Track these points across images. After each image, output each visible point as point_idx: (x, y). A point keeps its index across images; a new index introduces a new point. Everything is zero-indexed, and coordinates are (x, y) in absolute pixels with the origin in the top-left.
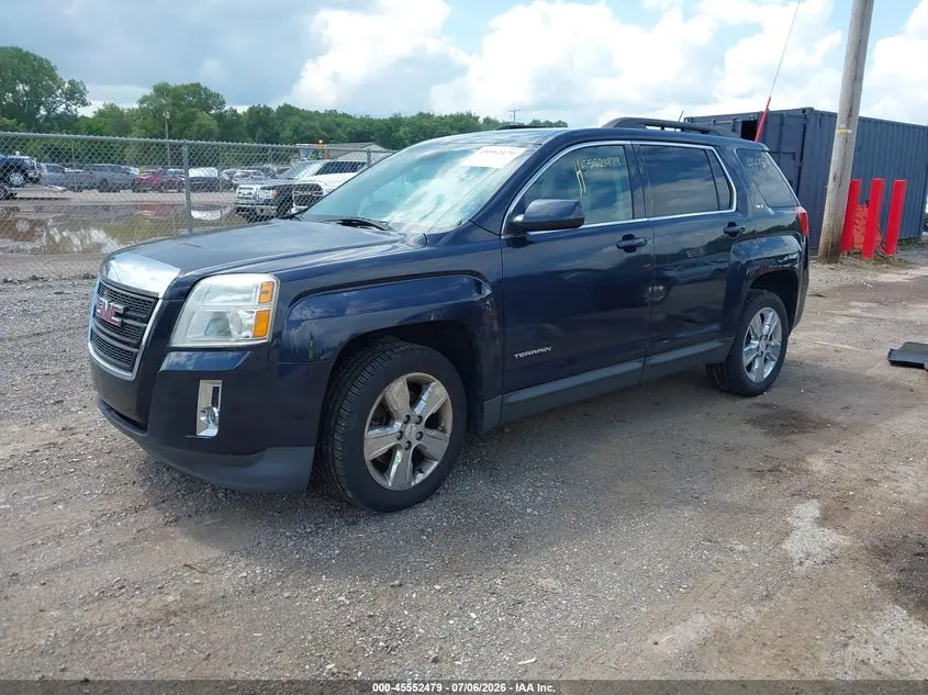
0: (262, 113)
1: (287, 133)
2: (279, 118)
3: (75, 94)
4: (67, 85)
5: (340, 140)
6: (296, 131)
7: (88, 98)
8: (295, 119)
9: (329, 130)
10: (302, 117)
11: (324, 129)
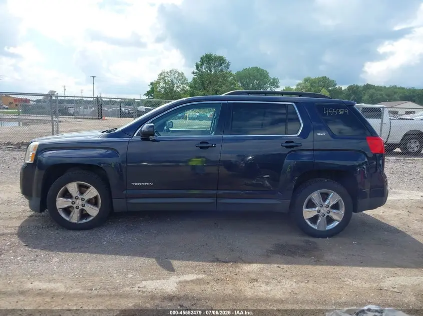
0: (354, 88)
1: (366, 97)
2: (363, 91)
3: (275, 83)
4: (272, 80)
5: (395, 100)
6: (371, 96)
7: (279, 84)
8: (372, 91)
9: (388, 96)
10: (375, 89)
11: (386, 95)
